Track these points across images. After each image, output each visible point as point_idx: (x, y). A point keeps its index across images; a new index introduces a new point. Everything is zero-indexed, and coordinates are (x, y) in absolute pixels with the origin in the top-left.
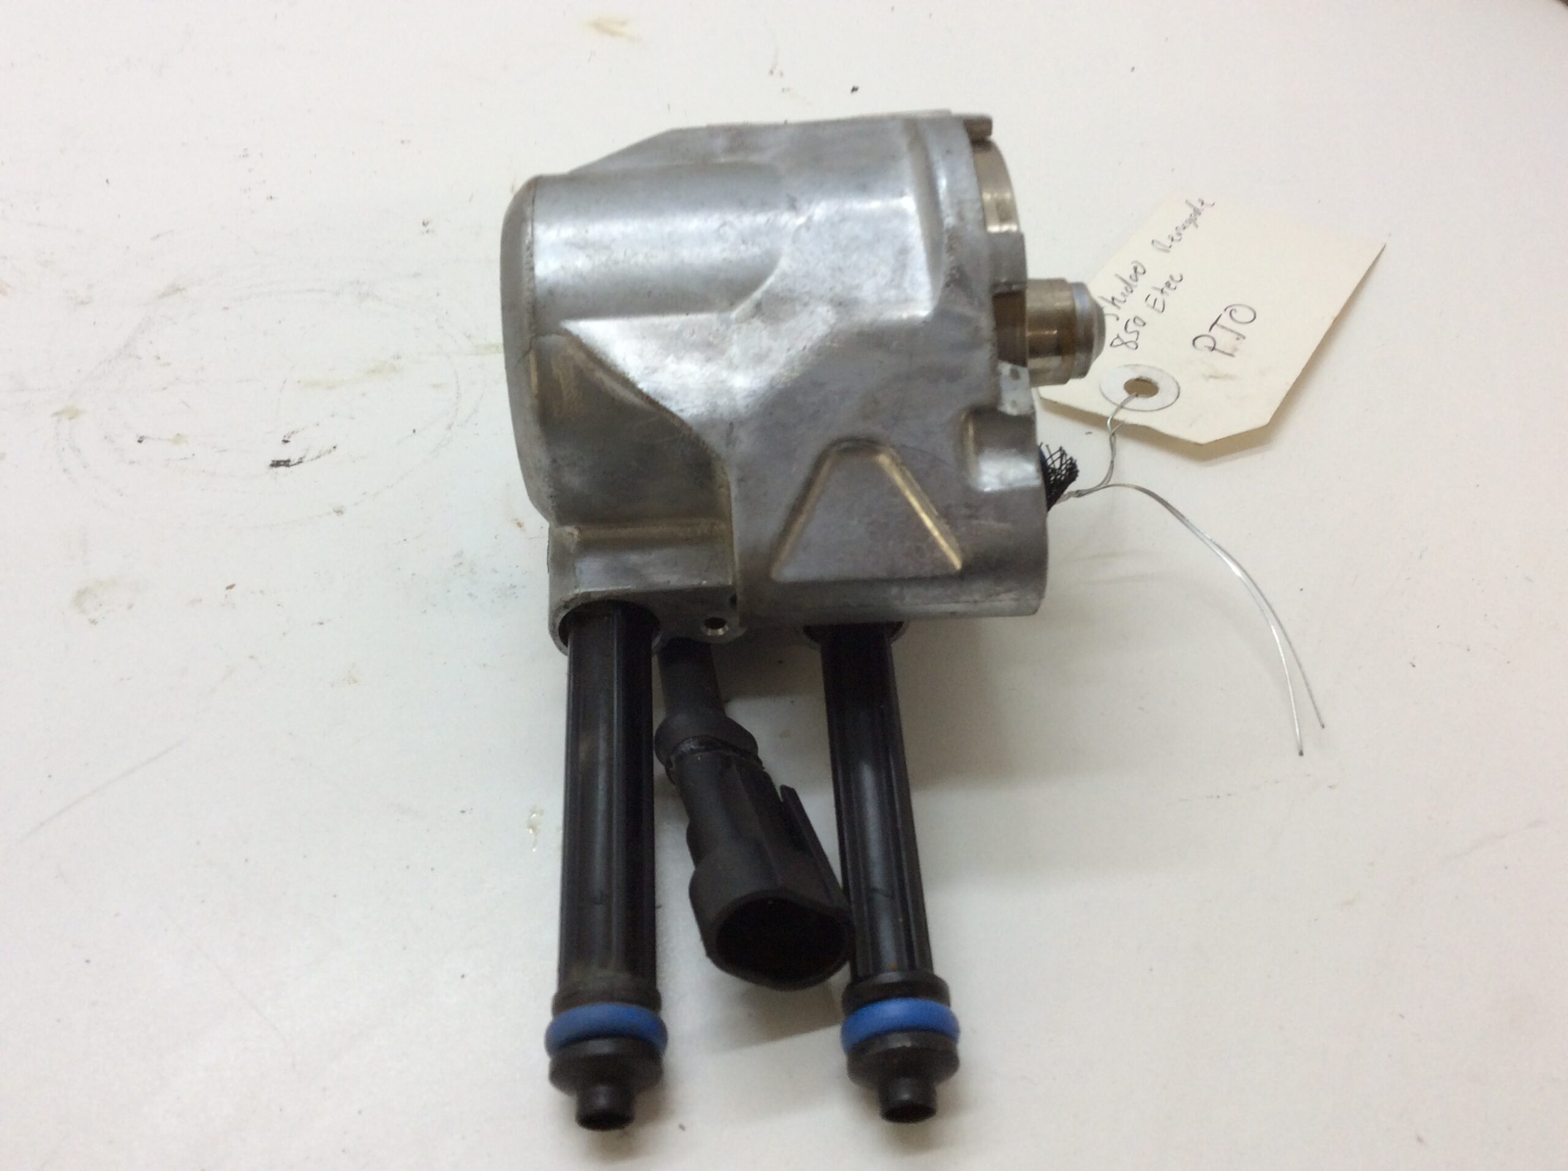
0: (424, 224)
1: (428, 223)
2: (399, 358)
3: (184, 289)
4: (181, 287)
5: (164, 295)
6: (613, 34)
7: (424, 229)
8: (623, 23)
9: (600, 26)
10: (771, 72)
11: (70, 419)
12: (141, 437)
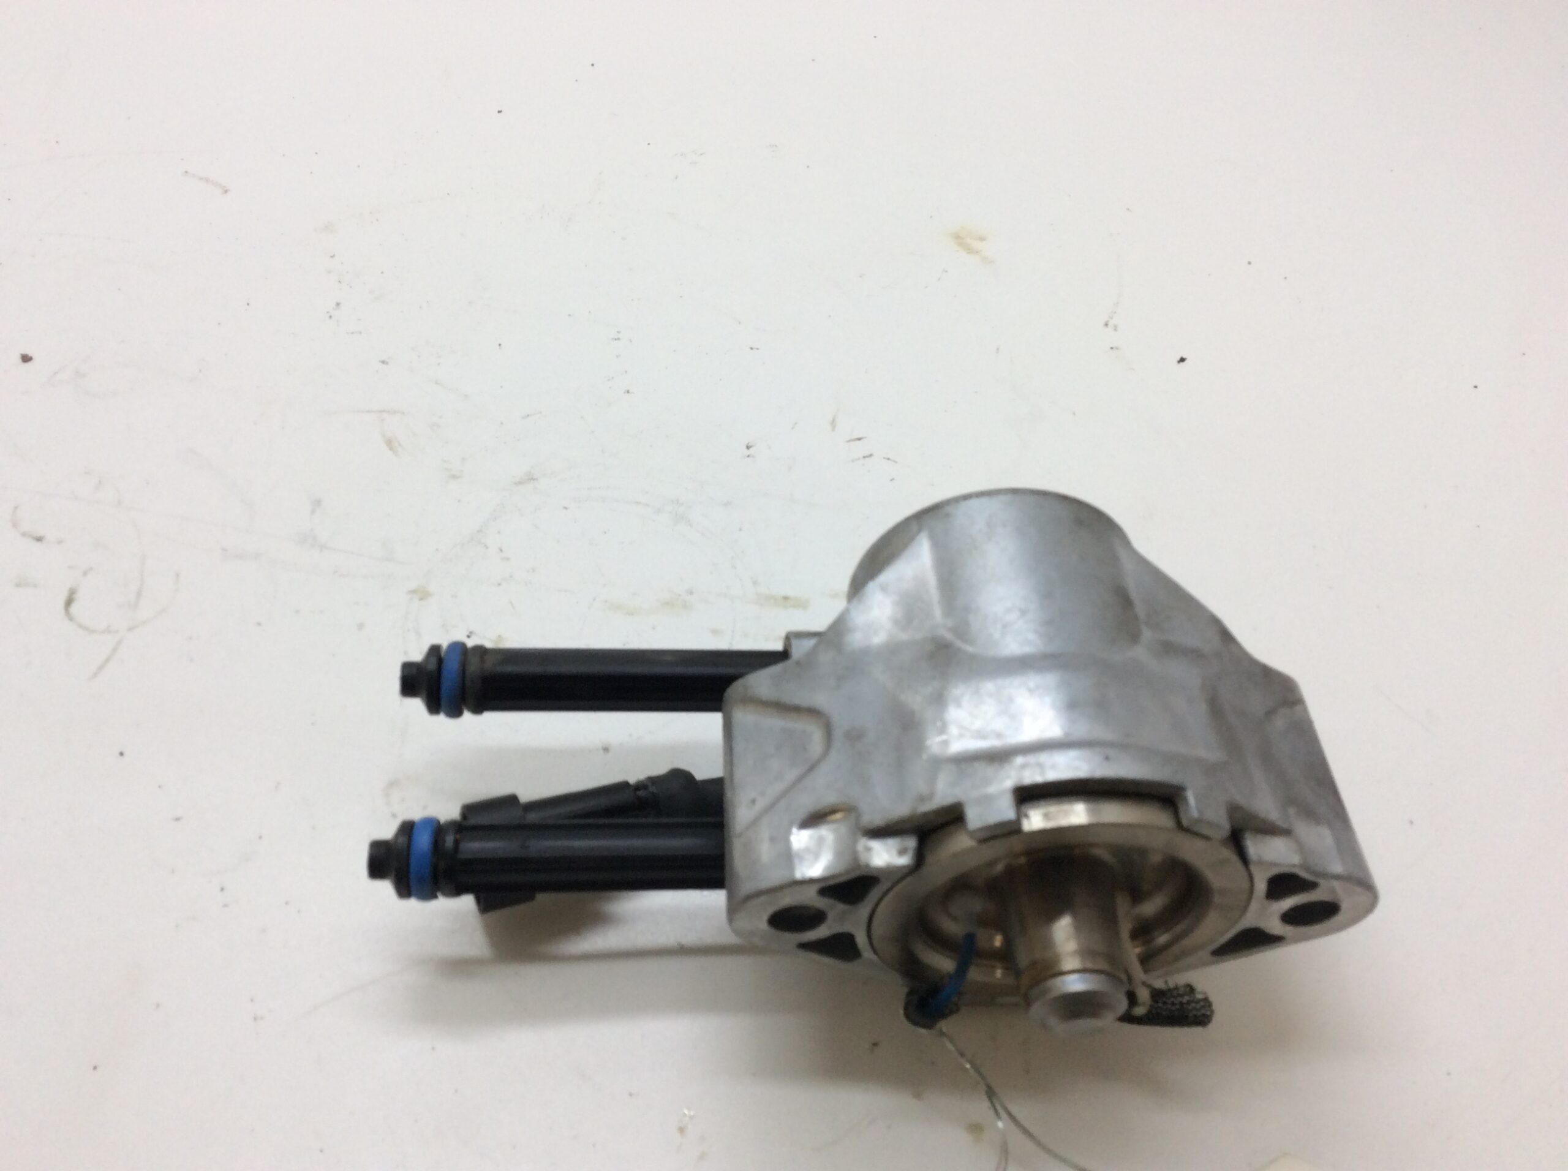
0: (748, 447)
1: (751, 447)
2: (691, 593)
3: (537, 479)
4: (535, 477)
5: (520, 483)
6: (970, 250)
7: (748, 452)
8: (982, 239)
9: (959, 239)
10: (1106, 325)
11: (421, 599)
12: (471, 633)
